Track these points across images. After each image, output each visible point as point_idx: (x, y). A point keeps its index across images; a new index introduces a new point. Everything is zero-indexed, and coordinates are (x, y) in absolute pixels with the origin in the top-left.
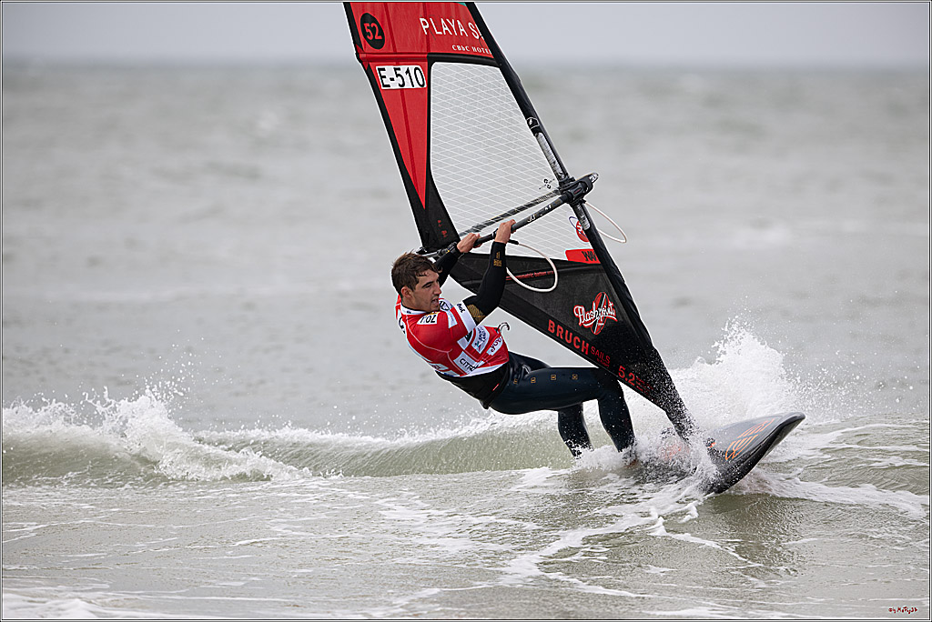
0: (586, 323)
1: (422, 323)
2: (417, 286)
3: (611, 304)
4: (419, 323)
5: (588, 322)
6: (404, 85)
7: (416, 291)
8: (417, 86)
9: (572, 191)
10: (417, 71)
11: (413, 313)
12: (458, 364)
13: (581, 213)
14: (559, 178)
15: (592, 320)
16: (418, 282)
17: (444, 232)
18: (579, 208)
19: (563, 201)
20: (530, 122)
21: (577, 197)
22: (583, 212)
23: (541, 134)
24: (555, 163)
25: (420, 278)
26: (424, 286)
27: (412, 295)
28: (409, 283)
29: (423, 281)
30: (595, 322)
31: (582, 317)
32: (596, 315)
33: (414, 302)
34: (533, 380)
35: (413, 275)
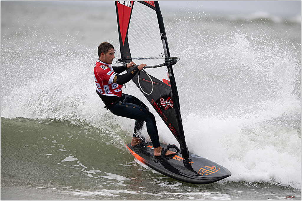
0: (163, 104)
1: (101, 67)
2: (107, 53)
3: (172, 102)
4: (100, 66)
6: (124, 4)
7: (106, 55)
8: (128, 6)
9: (168, 63)
10: (130, 1)
11: (101, 62)
12: (104, 88)
14: (166, 56)
15: (165, 104)
17: (128, 56)
18: (170, 68)
19: (164, 65)
20: (162, 35)
21: (170, 65)
22: (170, 70)
23: (164, 40)
24: (166, 51)
25: (109, 51)
26: (110, 54)
27: (104, 56)
28: (105, 51)
29: (110, 52)
30: (166, 106)
31: (162, 102)
32: (167, 104)
33: (104, 58)
34: (127, 106)
35: (107, 49)
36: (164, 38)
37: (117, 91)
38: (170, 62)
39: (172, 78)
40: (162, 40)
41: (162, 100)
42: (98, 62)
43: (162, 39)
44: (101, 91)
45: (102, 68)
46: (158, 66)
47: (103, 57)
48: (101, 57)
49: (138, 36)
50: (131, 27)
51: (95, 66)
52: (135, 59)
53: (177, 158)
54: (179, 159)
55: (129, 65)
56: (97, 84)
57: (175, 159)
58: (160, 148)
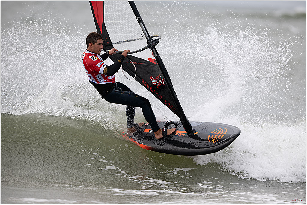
2: (96, 43)
3: (163, 79)
4: (89, 57)
7: (95, 45)
9: (151, 44)
11: (89, 52)
12: (97, 77)
13: (154, 51)
14: (147, 38)
15: (156, 83)
17: (108, 43)
18: (153, 49)
19: (148, 47)
20: (138, 19)
21: (153, 46)
23: (141, 23)
24: (146, 33)
25: (98, 41)
26: (98, 44)
27: (93, 46)
28: (93, 41)
30: (157, 84)
31: (153, 81)
32: (158, 81)
33: (93, 49)
34: (122, 93)
35: (96, 39)
36: (140, 21)
37: (111, 78)
38: (152, 44)
39: (158, 58)
40: (140, 24)
42: (87, 52)
43: (139, 22)
44: (94, 81)
46: (142, 49)
47: (91, 47)
48: (89, 47)
49: (115, 20)
50: (106, 13)
51: (84, 57)
52: (115, 43)
53: (180, 133)
54: (182, 133)
55: (111, 51)
56: (89, 75)
57: (178, 135)
58: (160, 130)
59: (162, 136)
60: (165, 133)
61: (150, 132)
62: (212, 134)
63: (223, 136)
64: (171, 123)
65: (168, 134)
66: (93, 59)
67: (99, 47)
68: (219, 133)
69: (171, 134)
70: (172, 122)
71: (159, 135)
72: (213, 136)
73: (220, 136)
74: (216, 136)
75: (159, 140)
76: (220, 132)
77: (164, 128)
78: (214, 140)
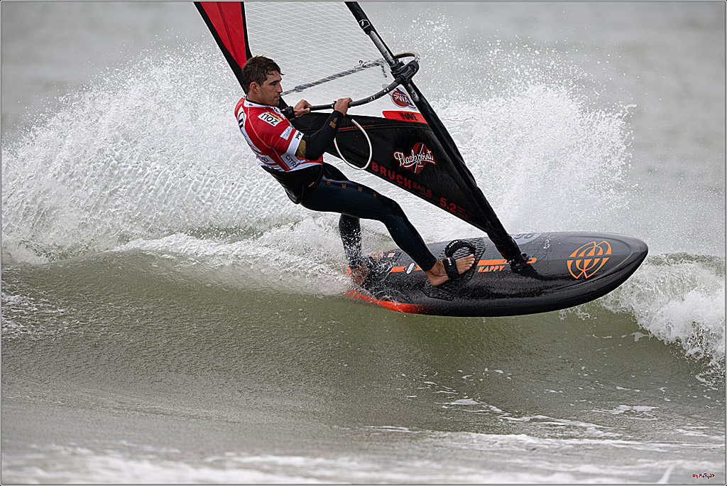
0: (405, 164)
2: (265, 83)
3: (429, 152)
4: (260, 117)
5: (408, 165)
7: (262, 86)
11: (255, 105)
12: (284, 159)
16: (266, 79)
18: (409, 85)
22: (412, 89)
23: (372, 32)
24: (386, 53)
25: (269, 76)
26: (271, 84)
27: (259, 90)
28: (259, 78)
29: (271, 78)
31: (402, 160)
32: (415, 159)
33: (260, 95)
34: (344, 187)
35: (263, 73)
36: (369, 28)
41: (399, 156)
43: (367, 31)
45: (266, 120)
47: (254, 93)
48: (251, 91)
53: (490, 266)
54: (495, 266)
57: (486, 270)
58: (439, 265)
59: (445, 278)
60: (451, 270)
61: (408, 272)
62: (574, 260)
63: (605, 260)
64: (460, 244)
65: (461, 270)
66: (269, 123)
67: (274, 90)
68: (592, 254)
69: (466, 272)
70: (463, 243)
71: (437, 276)
72: (578, 262)
73: (597, 261)
74: (587, 262)
75: (440, 286)
76: (593, 251)
77: (449, 259)
78: (584, 271)
